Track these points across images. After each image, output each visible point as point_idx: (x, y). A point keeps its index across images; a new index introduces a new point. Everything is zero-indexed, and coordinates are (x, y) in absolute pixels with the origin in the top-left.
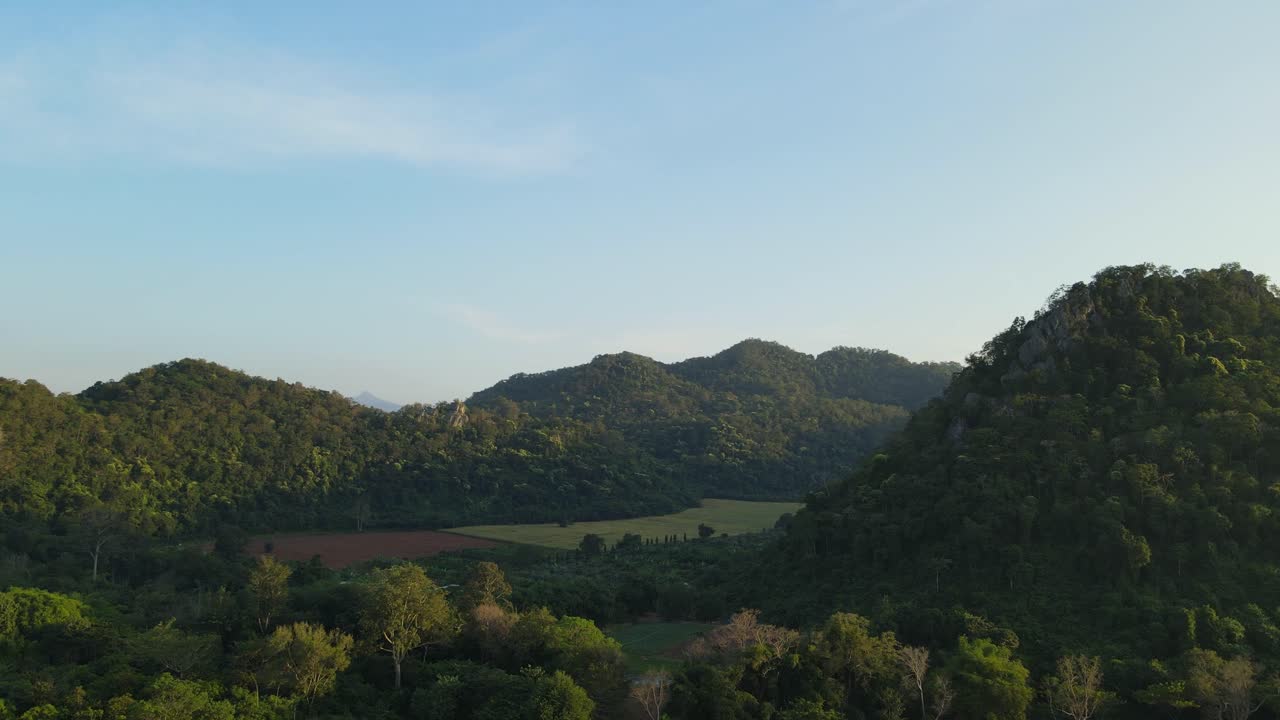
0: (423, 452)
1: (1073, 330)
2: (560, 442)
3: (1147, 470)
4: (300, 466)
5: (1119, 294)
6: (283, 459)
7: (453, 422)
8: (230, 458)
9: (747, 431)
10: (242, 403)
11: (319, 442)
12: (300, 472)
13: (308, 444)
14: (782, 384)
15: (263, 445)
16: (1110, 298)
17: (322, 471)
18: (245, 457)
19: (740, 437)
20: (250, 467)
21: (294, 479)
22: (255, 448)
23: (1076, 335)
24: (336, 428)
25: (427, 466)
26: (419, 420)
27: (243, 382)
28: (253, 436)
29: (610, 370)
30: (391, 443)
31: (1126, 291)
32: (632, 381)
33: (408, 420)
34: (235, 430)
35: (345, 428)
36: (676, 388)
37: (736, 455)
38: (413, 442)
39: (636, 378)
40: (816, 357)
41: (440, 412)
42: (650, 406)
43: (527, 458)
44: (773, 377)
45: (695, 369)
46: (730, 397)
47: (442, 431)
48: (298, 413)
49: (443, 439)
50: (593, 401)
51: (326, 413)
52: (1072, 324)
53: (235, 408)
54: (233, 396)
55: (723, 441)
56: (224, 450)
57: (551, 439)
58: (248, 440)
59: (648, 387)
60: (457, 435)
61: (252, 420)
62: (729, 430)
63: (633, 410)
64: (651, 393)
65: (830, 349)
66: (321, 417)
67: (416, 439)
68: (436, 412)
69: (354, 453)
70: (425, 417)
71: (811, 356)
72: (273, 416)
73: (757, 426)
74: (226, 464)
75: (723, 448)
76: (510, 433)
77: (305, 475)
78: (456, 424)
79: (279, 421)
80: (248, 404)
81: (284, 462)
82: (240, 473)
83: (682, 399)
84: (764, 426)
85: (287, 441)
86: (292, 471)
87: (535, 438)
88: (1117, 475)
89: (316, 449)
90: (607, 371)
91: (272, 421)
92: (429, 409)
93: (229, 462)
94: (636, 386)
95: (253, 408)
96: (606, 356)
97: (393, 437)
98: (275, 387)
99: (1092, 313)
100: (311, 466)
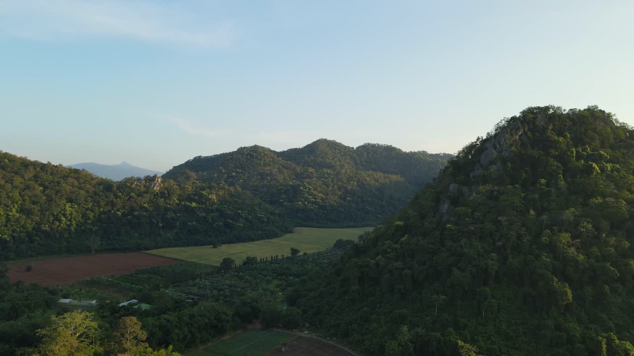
0: (135, 205)
1: (511, 145)
2: (215, 198)
3: (565, 237)
4: (57, 215)
5: (537, 124)
6: (46, 211)
7: (154, 187)
8: (11, 211)
9: (319, 189)
10: (23, 177)
11: (70, 201)
12: (57, 219)
13: (64, 201)
14: (338, 163)
15: (34, 203)
16: (531, 126)
17: (71, 218)
18: (21, 210)
19: (315, 192)
20: (24, 217)
21: (53, 223)
22: (28, 204)
23: (513, 148)
24: (82, 192)
25: (136, 213)
26: (133, 186)
27: (25, 164)
28: (27, 198)
29: (247, 155)
30: (115, 200)
31: (540, 122)
32: (259, 162)
33: (126, 186)
34: (16, 195)
35: (87, 192)
36: (282, 165)
37: (313, 203)
38: (128, 200)
39: (260, 160)
40: (355, 149)
41: (146, 181)
42: (268, 175)
43: (196, 207)
44: (333, 159)
45: (293, 155)
46: (311, 170)
47: (146, 192)
48: (58, 183)
49: (147, 197)
50: (237, 172)
51: (76, 183)
52: (511, 142)
53: (18, 180)
54: (16, 173)
55: (306, 195)
56: (8, 207)
57: (210, 196)
58: (24, 200)
59: (267, 164)
60: (156, 195)
61: (28, 187)
62: (310, 189)
63: (259, 177)
64: (268, 168)
65: (363, 144)
66: (73, 186)
67: (131, 197)
68: (143, 182)
69: (92, 206)
70: (137, 184)
71: (353, 148)
72: (40, 185)
73: (324, 186)
74: (8, 215)
75: (306, 199)
76: (187, 193)
77: (60, 221)
78: (155, 188)
79: (45, 188)
80: (26, 178)
81: (47, 213)
82: (18, 220)
83: (285, 171)
84: (328, 187)
85: (50, 199)
86: (51, 218)
87: (201, 196)
88: (546, 240)
89: (69, 205)
90: (245, 156)
91: (41, 188)
92: (139, 180)
93: (10, 214)
94: (261, 164)
95: (30, 180)
96: (245, 148)
97: (116, 197)
98: (44, 167)
99: (522, 134)
100: (64, 215)
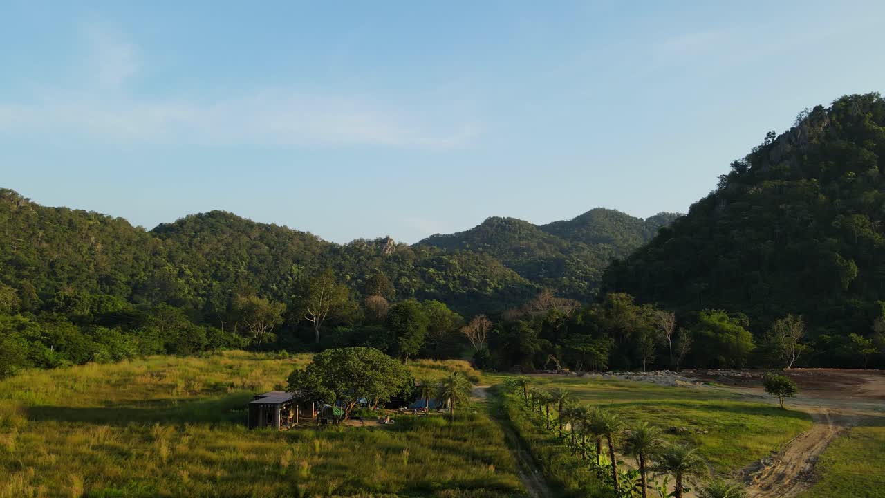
0: (364, 268)
1: (812, 138)
2: (456, 263)
3: (859, 219)
4: (284, 274)
5: (850, 113)
6: (273, 270)
7: (385, 251)
8: (240, 268)
9: (591, 263)
10: (249, 237)
11: (297, 261)
12: (283, 277)
13: (290, 261)
14: (620, 237)
15: (261, 262)
16: (842, 116)
17: (298, 279)
18: (249, 268)
19: (586, 266)
20: (252, 274)
21: (280, 282)
22: (256, 263)
23: (814, 141)
24: (309, 253)
25: (367, 277)
26: (363, 248)
27: (250, 224)
28: (254, 256)
29: (497, 227)
30: (343, 262)
31: (856, 111)
32: (512, 234)
33: (356, 248)
34: (244, 252)
35: (314, 254)
36: (544, 239)
37: (582, 279)
38: (358, 262)
39: (514, 232)
40: (645, 220)
41: (377, 244)
42: (524, 250)
43: (434, 274)
44: (613, 233)
45: (558, 228)
46: (581, 245)
47: (377, 256)
48: (284, 244)
49: (378, 261)
50: (484, 247)
51: (301, 244)
52: (811, 134)
53: (244, 239)
54: (243, 232)
55: (574, 269)
56: (236, 263)
57: (451, 262)
58: (251, 258)
59: (524, 238)
60: (388, 259)
61: (254, 246)
62: (578, 262)
63: (512, 253)
64: (525, 242)
65: (655, 214)
66: (298, 245)
67: (360, 260)
68: (374, 244)
69: (319, 268)
70: (367, 247)
71: (641, 219)
72: (268, 245)
73: (599, 260)
74: (237, 272)
75: (573, 273)
76: (423, 258)
77: (287, 280)
78: (387, 252)
79: (272, 248)
80: (252, 237)
81: (274, 272)
82: (246, 278)
83: (547, 246)
84: (603, 260)
85: (276, 260)
86: (279, 278)
87: (440, 261)
88: (837, 224)
89: (295, 265)
90: (494, 227)
91: (267, 248)
92: (369, 243)
93: (239, 271)
94: (515, 237)
95: (255, 239)
96: (494, 218)
97: (344, 259)
98: (270, 229)
99: (828, 126)
100: (291, 275)
